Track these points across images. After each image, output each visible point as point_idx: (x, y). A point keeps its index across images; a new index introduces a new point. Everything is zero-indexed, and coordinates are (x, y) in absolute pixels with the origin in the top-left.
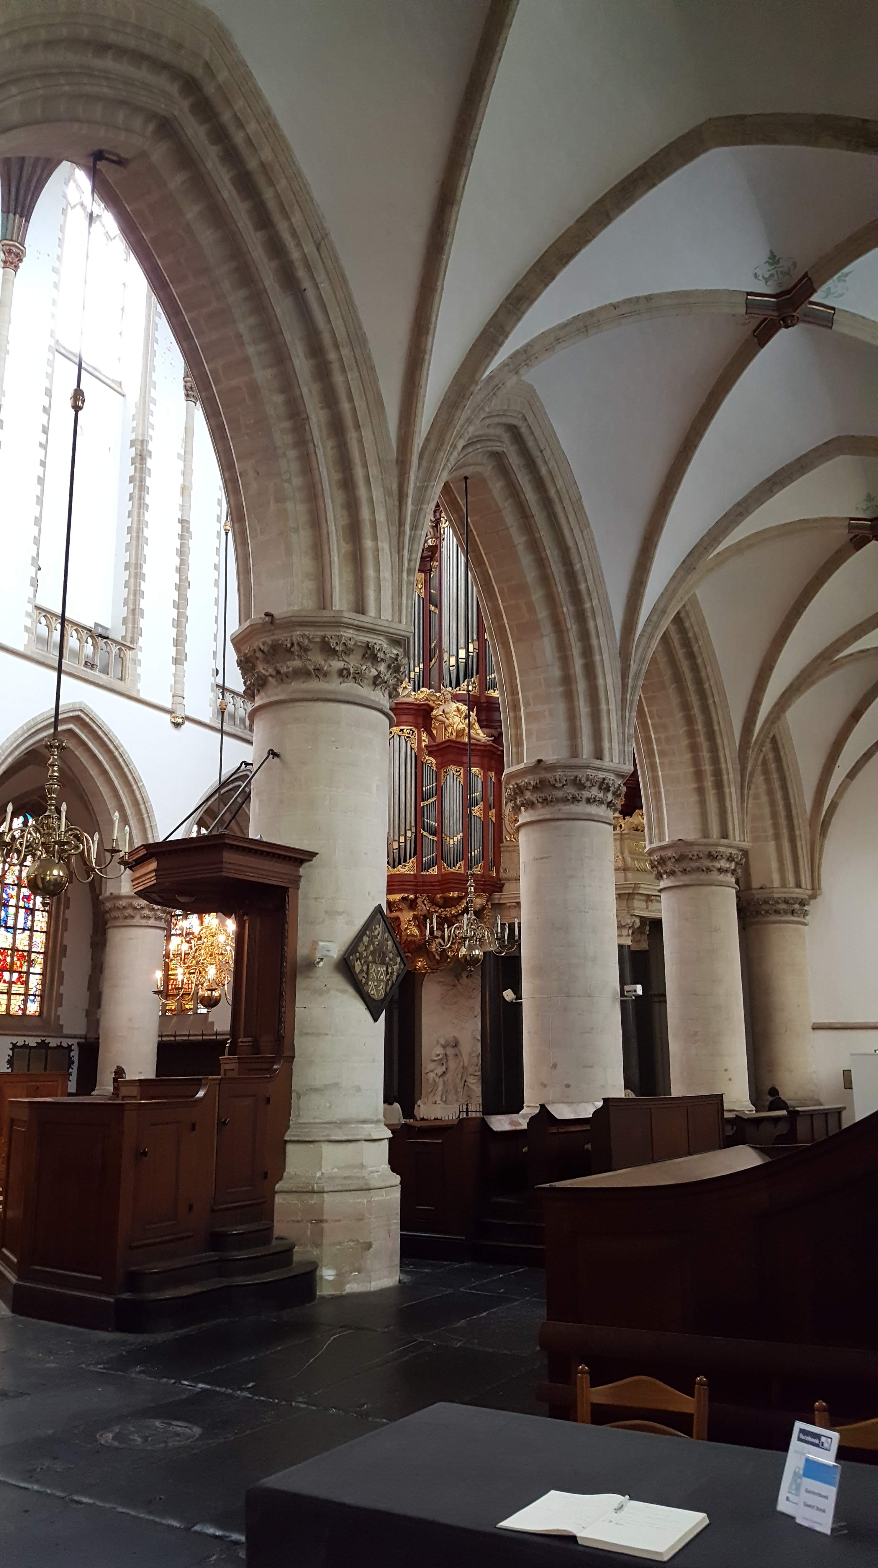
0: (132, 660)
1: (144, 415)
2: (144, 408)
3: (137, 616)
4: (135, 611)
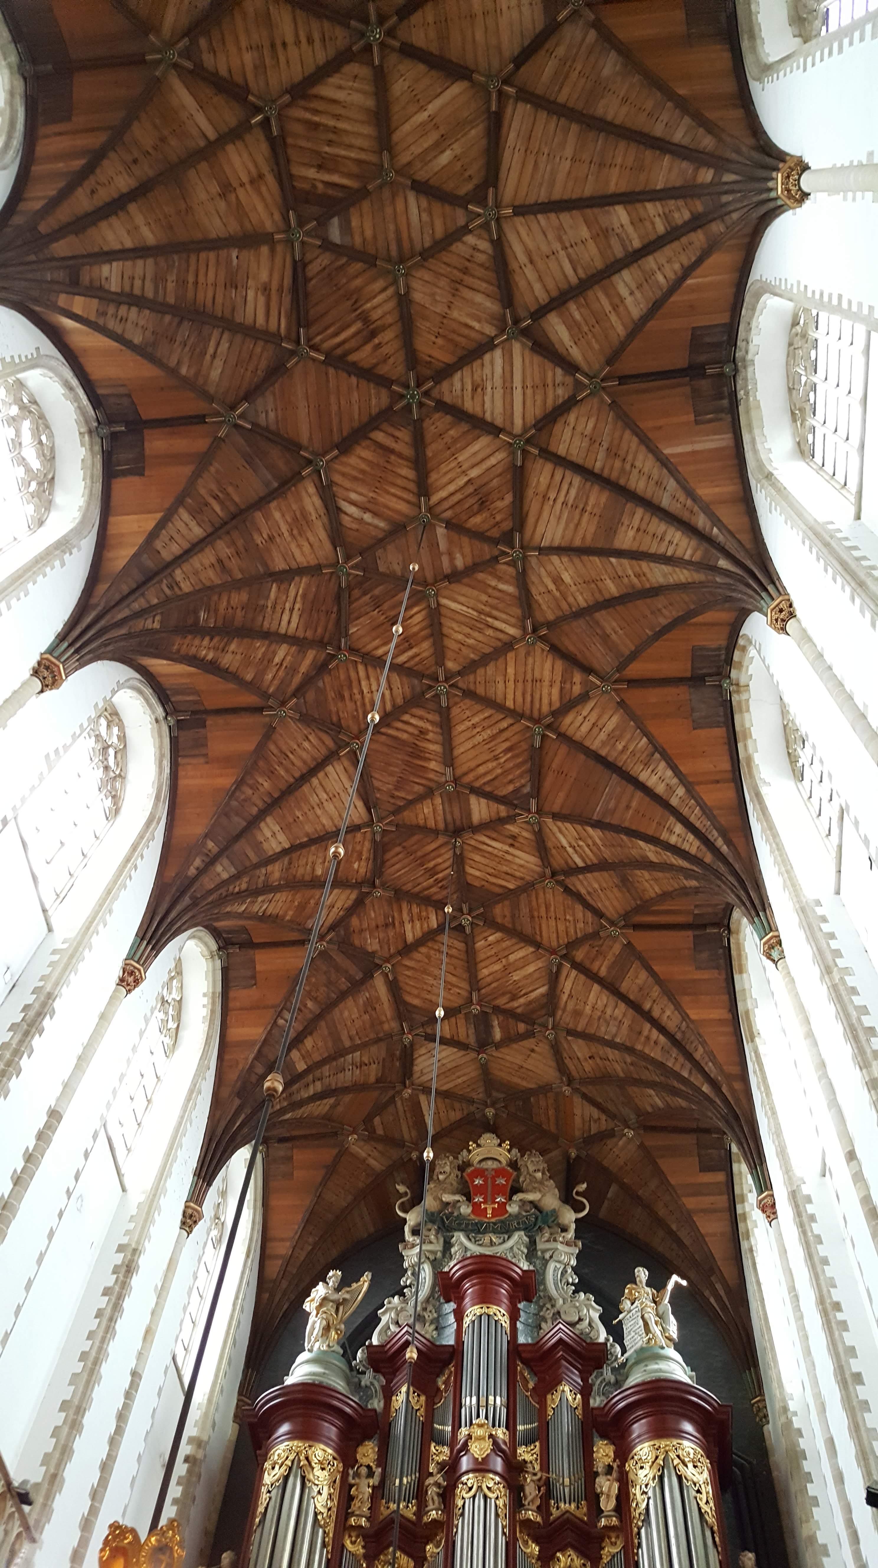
1: (146, 1221)
2: (148, 1213)
3: (55, 1488)
4: (54, 1479)
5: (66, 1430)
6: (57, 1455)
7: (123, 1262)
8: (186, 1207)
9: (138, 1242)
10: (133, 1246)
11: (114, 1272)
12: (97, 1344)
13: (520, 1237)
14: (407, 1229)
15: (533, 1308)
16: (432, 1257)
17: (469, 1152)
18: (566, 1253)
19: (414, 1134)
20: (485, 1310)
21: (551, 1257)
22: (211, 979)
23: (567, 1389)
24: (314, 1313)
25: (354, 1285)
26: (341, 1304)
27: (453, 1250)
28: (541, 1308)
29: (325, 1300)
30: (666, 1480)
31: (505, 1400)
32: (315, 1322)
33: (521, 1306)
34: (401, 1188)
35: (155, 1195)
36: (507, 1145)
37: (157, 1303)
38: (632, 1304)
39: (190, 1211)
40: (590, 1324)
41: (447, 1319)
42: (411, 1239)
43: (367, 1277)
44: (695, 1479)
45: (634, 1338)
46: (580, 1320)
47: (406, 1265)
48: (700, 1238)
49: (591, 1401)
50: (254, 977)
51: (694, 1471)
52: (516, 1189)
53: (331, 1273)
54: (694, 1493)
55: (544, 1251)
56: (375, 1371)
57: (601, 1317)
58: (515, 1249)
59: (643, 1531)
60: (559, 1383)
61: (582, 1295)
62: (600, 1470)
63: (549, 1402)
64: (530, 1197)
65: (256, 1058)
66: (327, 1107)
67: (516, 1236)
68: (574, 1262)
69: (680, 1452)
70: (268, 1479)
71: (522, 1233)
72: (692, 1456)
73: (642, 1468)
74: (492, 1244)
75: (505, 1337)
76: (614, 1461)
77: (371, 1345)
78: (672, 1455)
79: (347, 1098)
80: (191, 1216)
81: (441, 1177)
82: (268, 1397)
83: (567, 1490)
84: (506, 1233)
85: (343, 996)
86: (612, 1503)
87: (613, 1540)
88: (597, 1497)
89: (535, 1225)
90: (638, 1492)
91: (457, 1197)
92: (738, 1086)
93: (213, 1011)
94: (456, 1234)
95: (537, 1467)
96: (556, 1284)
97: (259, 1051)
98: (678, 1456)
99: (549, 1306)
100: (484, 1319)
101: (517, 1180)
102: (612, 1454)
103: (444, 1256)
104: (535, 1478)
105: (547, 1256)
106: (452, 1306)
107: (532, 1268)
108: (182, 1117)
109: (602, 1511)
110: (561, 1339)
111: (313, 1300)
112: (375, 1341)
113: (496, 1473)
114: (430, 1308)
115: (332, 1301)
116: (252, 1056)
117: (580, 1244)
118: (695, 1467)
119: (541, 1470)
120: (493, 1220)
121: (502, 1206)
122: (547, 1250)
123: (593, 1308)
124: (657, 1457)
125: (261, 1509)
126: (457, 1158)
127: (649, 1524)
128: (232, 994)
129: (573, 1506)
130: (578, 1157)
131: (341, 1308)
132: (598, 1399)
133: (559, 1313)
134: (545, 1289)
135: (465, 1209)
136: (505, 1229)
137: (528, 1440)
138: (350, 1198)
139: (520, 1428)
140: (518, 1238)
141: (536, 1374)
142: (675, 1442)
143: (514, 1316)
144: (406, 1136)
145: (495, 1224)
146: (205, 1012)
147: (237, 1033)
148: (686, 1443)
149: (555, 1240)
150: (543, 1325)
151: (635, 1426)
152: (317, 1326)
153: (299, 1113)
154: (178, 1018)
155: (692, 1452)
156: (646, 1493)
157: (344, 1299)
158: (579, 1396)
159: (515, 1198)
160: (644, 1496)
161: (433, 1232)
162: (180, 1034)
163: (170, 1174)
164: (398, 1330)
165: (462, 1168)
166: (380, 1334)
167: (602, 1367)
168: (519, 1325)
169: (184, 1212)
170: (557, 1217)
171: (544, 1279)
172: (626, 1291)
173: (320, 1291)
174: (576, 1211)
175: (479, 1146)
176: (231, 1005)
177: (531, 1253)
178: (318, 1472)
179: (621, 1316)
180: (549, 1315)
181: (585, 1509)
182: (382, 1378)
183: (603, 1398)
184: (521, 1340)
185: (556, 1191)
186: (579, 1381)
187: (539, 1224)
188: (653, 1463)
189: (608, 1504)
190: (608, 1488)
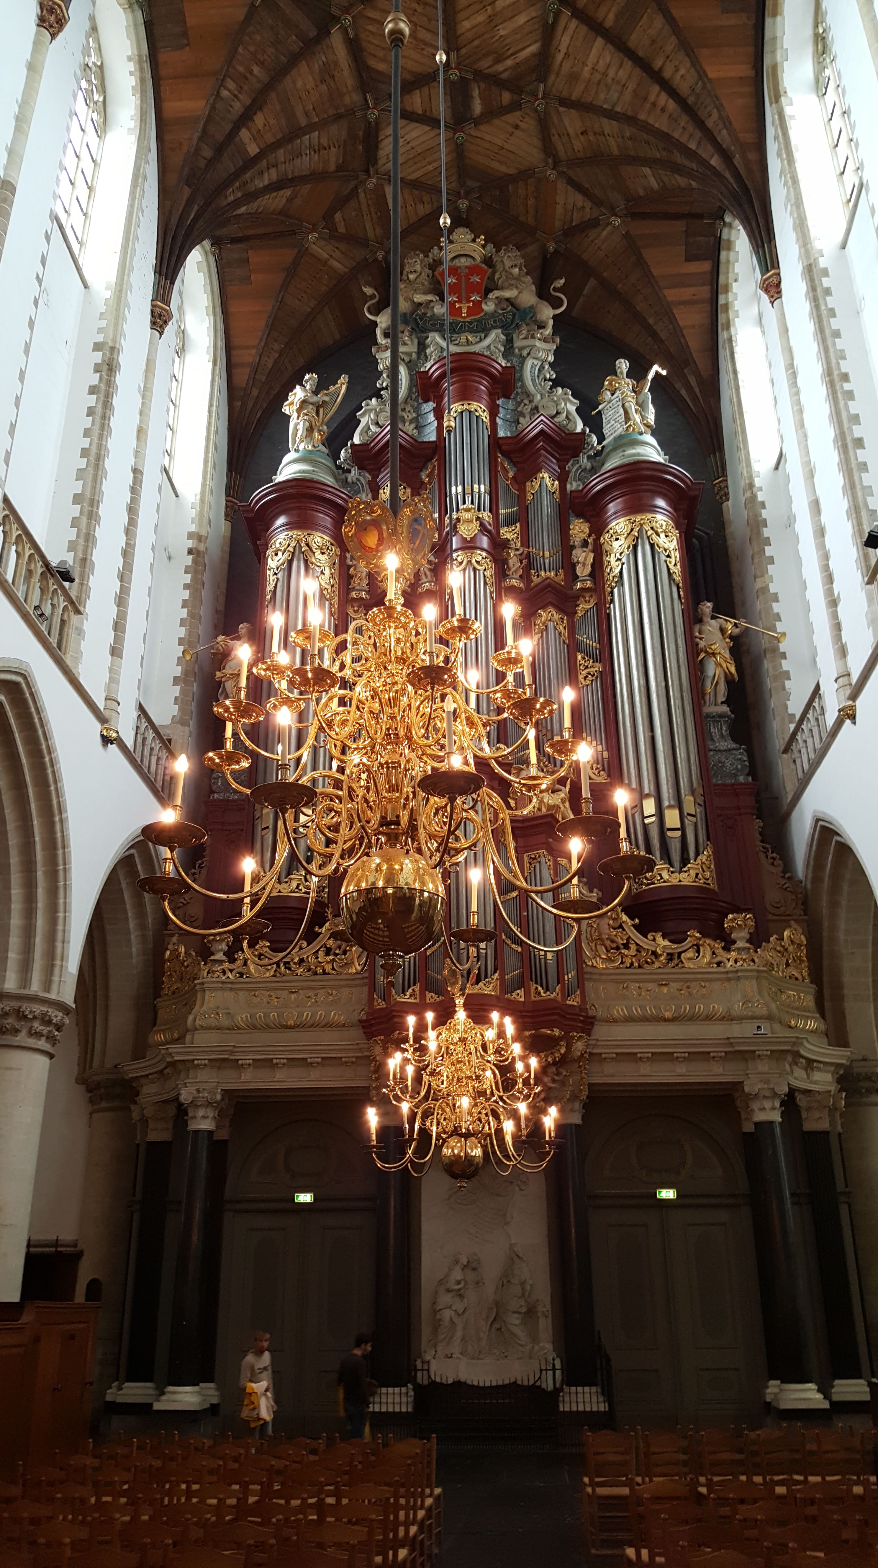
0: (77, 629)
1: (117, 318)
2: (118, 310)
3: (87, 570)
4: (85, 562)
5: (84, 519)
6: (81, 541)
7: (103, 360)
8: (153, 306)
9: (114, 340)
10: (110, 344)
11: (96, 371)
12: (96, 441)
13: (497, 337)
14: (378, 332)
15: (511, 404)
16: (407, 359)
17: (441, 248)
18: (544, 350)
19: (379, 231)
20: (466, 407)
21: (529, 354)
22: (134, 38)
23: (546, 475)
24: (295, 415)
25: (332, 388)
26: (321, 406)
27: (428, 351)
28: (518, 404)
29: (304, 403)
30: (639, 548)
31: (488, 487)
32: (297, 425)
33: (499, 402)
34: (368, 291)
35: (120, 291)
36: (481, 239)
37: (143, 404)
38: (612, 395)
39: (158, 310)
40: (567, 417)
41: (426, 419)
42: (384, 342)
43: (344, 379)
44: (666, 546)
45: (613, 427)
46: (558, 413)
47: (381, 367)
49: (568, 486)
50: (185, 34)
51: (666, 540)
52: (491, 287)
53: (307, 377)
54: (664, 558)
55: (521, 349)
56: (359, 469)
57: (577, 410)
58: (492, 347)
59: (616, 590)
60: (539, 471)
61: (560, 390)
62: (576, 543)
63: (528, 488)
64: (507, 294)
65: (201, 139)
66: (284, 200)
67: (493, 335)
68: (551, 358)
69: (654, 524)
70: (272, 563)
71: (500, 331)
72: (664, 527)
73: (617, 539)
74: (468, 343)
75: (485, 431)
76: (589, 536)
77: (353, 445)
78: (647, 527)
79: (306, 189)
80: (160, 316)
81: (412, 277)
82: (260, 495)
83: (547, 561)
84: (483, 332)
85: (294, 59)
86: (588, 569)
87: (587, 599)
88: (574, 566)
89: (512, 322)
90: (612, 559)
91: (430, 297)
92: (752, 156)
93: (142, 80)
94: (431, 335)
95: (519, 545)
96: (533, 380)
97: (204, 130)
98: (652, 528)
99: (526, 402)
100: (466, 416)
101: (491, 278)
102: (587, 530)
103: (419, 358)
104: (518, 553)
105: (525, 353)
106: (431, 405)
107: (509, 365)
108: (131, 206)
109: (578, 577)
110: (542, 431)
111: (292, 403)
112: (357, 440)
113: (483, 549)
114: (408, 408)
115: (312, 404)
116: (196, 136)
117: (558, 340)
118: (666, 536)
119: (522, 545)
120: (468, 319)
121: (478, 304)
122: (524, 348)
123: (571, 402)
124: (632, 530)
125: (270, 588)
126: (427, 256)
127: (622, 585)
128: (162, 57)
129: (553, 574)
130: (556, 251)
131: (321, 410)
132: (574, 484)
133: (536, 408)
134: (523, 386)
135: (439, 310)
136: (482, 328)
137: (510, 522)
138: (313, 303)
139: (502, 511)
140: (495, 336)
141: (515, 464)
142: (649, 516)
143: (493, 412)
144: (370, 234)
145: (470, 323)
146: (132, 81)
147: (174, 107)
148: (659, 517)
149: (533, 337)
150: (521, 420)
151: (611, 505)
152: (300, 427)
153: (254, 206)
154: (103, 88)
155: (664, 524)
156: (620, 560)
157: (324, 402)
158: (556, 482)
159: (490, 296)
160: (619, 562)
161: (407, 333)
162: (108, 110)
163: (131, 269)
164: (378, 430)
165: (433, 267)
166: (361, 434)
167: (578, 456)
168: (498, 420)
169: (152, 312)
170: (535, 315)
171: (521, 376)
172: (606, 383)
173: (298, 394)
174: (555, 307)
175: (451, 242)
176: (163, 72)
177: (508, 352)
178: (318, 555)
179: (600, 407)
180: (527, 410)
181: (562, 576)
182: (367, 475)
183: (579, 483)
184: (501, 434)
185: (533, 288)
186: (557, 468)
187: (517, 321)
188: (628, 534)
189: (584, 571)
190: (583, 558)
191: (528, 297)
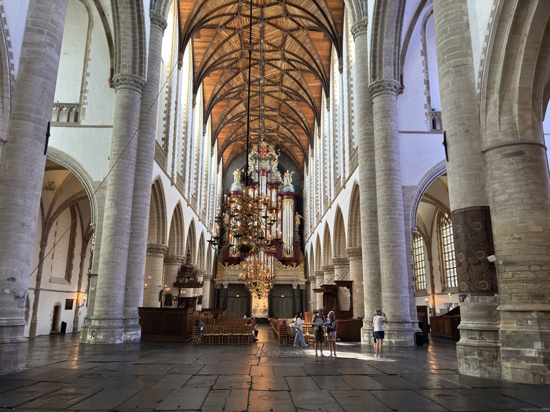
13: (268, 162)
15: (270, 175)
16: (253, 164)
17: (259, 144)
21: (273, 165)
24: (235, 176)
26: (240, 175)
30: (288, 205)
36: (266, 143)
38: (286, 175)
40: (279, 177)
41: (256, 176)
42: (250, 160)
43: (243, 170)
46: (277, 176)
47: (249, 166)
48: (298, 159)
52: (268, 152)
54: (291, 206)
57: (281, 177)
59: (284, 209)
60: (273, 188)
61: (278, 172)
62: (279, 201)
64: (270, 153)
68: (277, 166)
74: (263, 162)
81: (255, 149)
83: (274, 203)
85: (239, 128)
87: (280, 211)
89: (271, 159)
90: (284, 205)
91: (257, 153)
94: (257, 161)
96: (274, 170)
99: (273, 174)
100: (263, 178)
101: (268, 149)
102: (281, 199)
107: (270, 168)
110: (274, 180)
114: (253, 173)
115: (238, 174)
117: (278, 162)
120: (264, 158)
121: (265, 155)
123: (279, 174)
124: (287, 201)
132: (279, 190)
135: (259, 155)
136: (266, 160)
141: (270, 187)
142: (289, 199)
149: (274, 162)
150: (272, 177)
151: (284, 196)
152: (236, 179)
155: (292, 201)
161: (253, 159)
165: (258, 146)
167: (280, 185)
168: (268, 179)
170: (275, 157)
173: (236, 173)
174: (278, 155)
177: (270, 165)
179: (284, 178)
181: (276, 206)
184: (268, 182)
185: (275, 152)
186: (276, 187)
189: (279, 206)
190: (280, 204)
191: (274, 154)
